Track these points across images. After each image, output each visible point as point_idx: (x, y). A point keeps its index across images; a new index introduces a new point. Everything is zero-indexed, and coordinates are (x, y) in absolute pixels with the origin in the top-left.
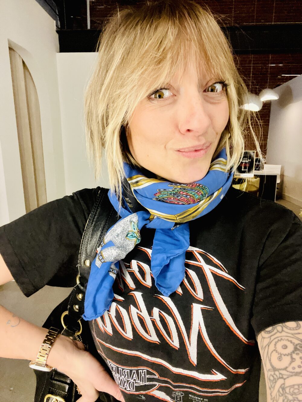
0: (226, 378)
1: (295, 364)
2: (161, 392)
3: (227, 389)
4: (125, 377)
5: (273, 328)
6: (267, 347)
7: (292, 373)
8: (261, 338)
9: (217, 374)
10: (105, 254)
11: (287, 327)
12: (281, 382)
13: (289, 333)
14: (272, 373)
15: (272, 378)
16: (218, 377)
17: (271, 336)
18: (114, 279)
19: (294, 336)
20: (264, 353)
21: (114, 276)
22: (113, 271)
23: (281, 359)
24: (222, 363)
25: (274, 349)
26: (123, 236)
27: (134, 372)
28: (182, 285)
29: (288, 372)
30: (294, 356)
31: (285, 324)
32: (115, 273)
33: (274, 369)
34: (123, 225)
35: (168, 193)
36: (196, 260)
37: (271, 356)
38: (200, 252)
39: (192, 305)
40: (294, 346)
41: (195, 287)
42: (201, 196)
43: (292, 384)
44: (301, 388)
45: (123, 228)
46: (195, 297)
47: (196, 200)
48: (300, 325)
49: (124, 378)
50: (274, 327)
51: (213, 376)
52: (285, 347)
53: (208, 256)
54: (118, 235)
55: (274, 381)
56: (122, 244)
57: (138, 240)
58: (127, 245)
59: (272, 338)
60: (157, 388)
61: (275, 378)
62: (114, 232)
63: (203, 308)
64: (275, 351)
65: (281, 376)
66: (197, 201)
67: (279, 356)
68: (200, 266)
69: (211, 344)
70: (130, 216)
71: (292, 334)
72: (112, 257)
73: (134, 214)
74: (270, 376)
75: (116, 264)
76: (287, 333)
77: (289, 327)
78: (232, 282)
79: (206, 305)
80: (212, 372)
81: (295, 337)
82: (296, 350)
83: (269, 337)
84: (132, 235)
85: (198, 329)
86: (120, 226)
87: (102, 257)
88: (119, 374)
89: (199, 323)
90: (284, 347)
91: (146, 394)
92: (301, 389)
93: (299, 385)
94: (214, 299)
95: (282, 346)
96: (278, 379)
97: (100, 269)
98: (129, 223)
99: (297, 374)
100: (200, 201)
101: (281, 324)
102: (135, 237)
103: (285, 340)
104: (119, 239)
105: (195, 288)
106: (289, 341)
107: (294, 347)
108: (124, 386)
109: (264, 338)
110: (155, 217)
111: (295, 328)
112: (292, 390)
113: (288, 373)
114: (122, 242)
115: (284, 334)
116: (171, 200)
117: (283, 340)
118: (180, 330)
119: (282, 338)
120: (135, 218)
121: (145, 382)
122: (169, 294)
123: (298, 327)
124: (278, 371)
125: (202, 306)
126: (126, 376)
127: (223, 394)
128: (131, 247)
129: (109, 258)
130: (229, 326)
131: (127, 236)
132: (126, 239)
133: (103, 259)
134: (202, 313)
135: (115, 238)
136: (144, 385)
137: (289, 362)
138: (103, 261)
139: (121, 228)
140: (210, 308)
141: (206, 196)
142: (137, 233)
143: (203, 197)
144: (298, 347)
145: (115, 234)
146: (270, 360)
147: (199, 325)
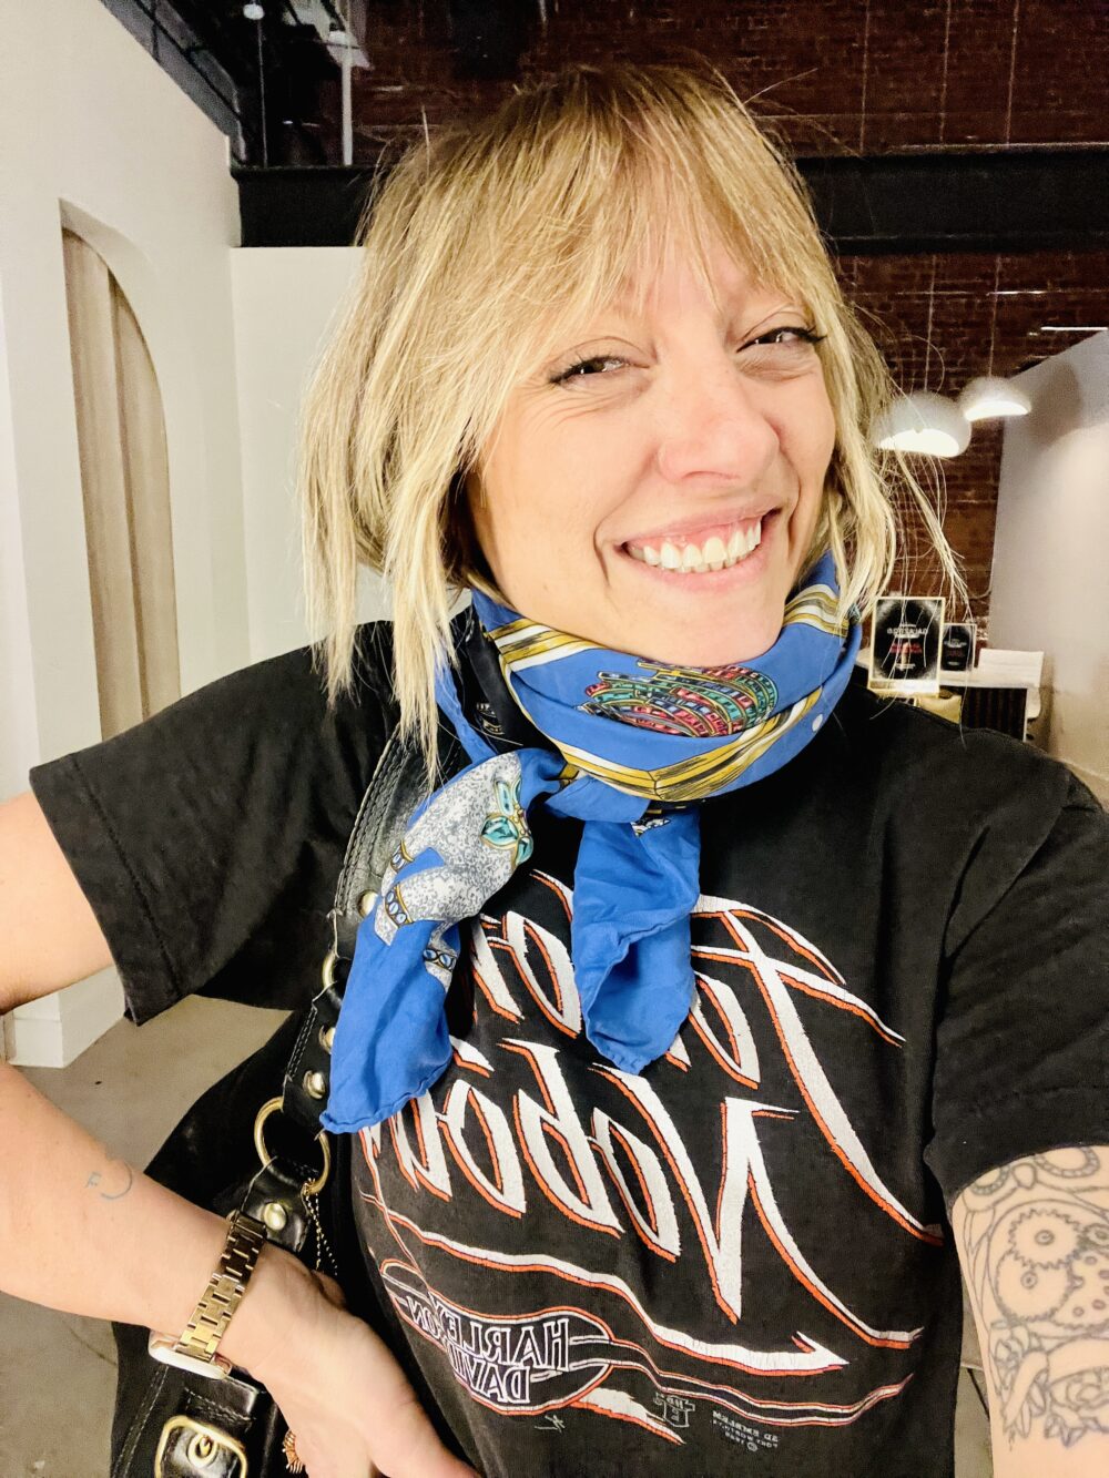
0: (844, 1362)
1: (1082, 1298)
2: (614, 1392)
3: (851, 1403)
4: (492, 1355)
5: (1002, 1173)
6: (985, 1242)
7: (1073, 1328)
8: (964, 1212)
9: (814, 1350)
10: (409, 895)
11: (1050, 1169)
12: (1034, 1363)
13: (1058, 1189)
14: (1005, 1334)
15: (1003, 1353)
16: (818, 1358)
17: (997, 1202)
18: (442, 985)
19: (1077, 1198)
20: (974, 1264)
21: (445, 978)
22: (438, 957)
23: (1033, 1282)
24: (831, 1308)
25: (1009, 1246)
26: (471, 832)
27: (527, 1333)
28: (686, 1030)
29: (1058, 1325)
30: (1079, 1267)
31: (1043, 1158)
32: (445, 967)
33: (1012, 1320)
34: (470, 793)
35: (633, 687)
36: (730, 942)
37: (998, 1272)
38: (745, 914)
39: (722, 1104)
40: (1076, 1234)
41: (731, 1039)
42: (748, 710)
43: (1075, 1369)
44: (1106, 1382)
45: (471, 803)
46: (733, 1075)
47: (730, 725)
48: (1096, 1159)
49: (489, 1359)
50: (1006, 1169)
51: (799, 1355)
52: (1047, 1238)
53: (772, 927)
54: (455, 827)
55: (1013, 1363)
56: (471, 861)
57: (522, 846)
58: (487, 863)
59: (1002, 1209)
60: (601, 1381)
61: (1016, 1353)
62: (438, 817)
63: (759, 1114)
64: (1012, 1256)
65: (1035, 1343)
66: (735, 729)
67: (1026, 1273)
68: (747, 965)
69: (790, 1238)
70: (495, 759)
71: (1071, 1192)
72: (433, 903)
73: (509, 754)
74: (998, 1344)
75: (447, 937)
76: (1052, 1187)
77: (1057, 1168)
78: (862, 1017)
79: (770, 1104)
80: (794, 1343)
81: (1081, 1203)
82: (1087, 1246)
83: (989, 1208)
84: (500, 830)
85: (745, 1188)
86: (461, 795)
87: (400, 907)
88: (470, 1343)
89: (749, 1167)
90: (1044, 1238)
91: (566, 1407)
92: (1108, 1387)
93: (1098, 1372)
94: (798, 1080)
95: (1036, 1237)
96: (1025, 1354)
97: (390, 948)
98: (488, 785)
99: (1092, 1332)
100: (743, 730)
101: (1028, 1160)
102: (511, 835)
103: (1044, 1215)
104: (458, 840)
105: (733, 1044)
106: (1058, 1216)
107: (1079, 1237)
108: (487, 1387)
109: (973, 1212)
110: (582, 774)
111: (1080, 1169)
112: (1075, 1389)
113: (1060, 1332)
114: (468, 851)
115: (1039, 1192)
116: (641, 715)
117: (1039, 1214)
118: (684, 1192)
119: (1034, 1206)
120: (512, 768)
121: (563, 1365)
122: (640, 1066)
123: (1093, 1166)
124: (1026, 1327)
125: (757, 1106)
126: (499, 1351)
127: (833, 1420)
128: (501, 875)
129: (424, 908)
130: (854, 1173)
131: (484, 832)
132: (483, 844)
133: (404, 913)
134: (757, 1130)
135: (445, 838)
136: (560, 1373)
137: (1062, 1291)
138: (401, 921)
139: (465, 802)
140: (785, 1110)
141: (764, 714)
142: (516, 820)
143: (755, 716)
144: (1092, 1236)
145: (444, 824)
146: (996, 1290)
147: (750, 1172)
